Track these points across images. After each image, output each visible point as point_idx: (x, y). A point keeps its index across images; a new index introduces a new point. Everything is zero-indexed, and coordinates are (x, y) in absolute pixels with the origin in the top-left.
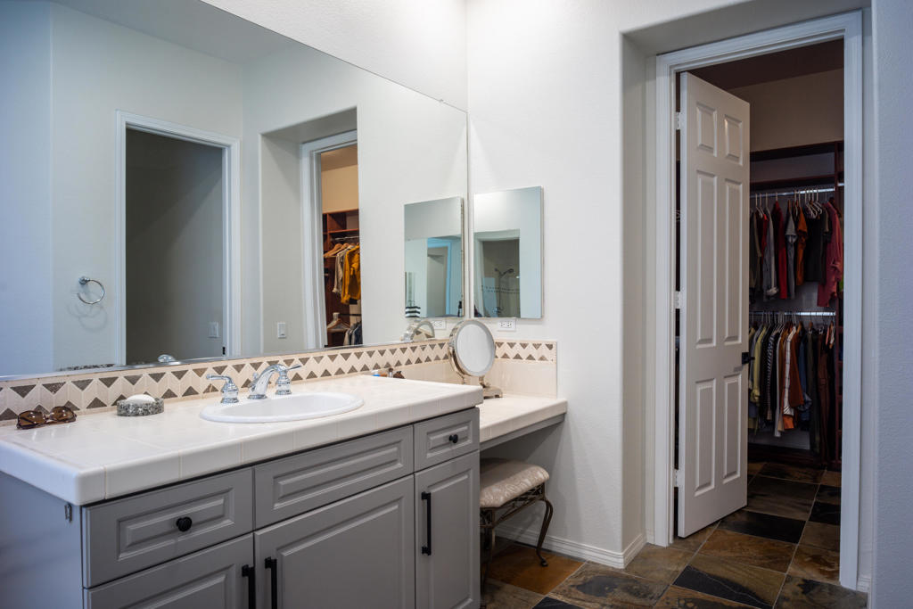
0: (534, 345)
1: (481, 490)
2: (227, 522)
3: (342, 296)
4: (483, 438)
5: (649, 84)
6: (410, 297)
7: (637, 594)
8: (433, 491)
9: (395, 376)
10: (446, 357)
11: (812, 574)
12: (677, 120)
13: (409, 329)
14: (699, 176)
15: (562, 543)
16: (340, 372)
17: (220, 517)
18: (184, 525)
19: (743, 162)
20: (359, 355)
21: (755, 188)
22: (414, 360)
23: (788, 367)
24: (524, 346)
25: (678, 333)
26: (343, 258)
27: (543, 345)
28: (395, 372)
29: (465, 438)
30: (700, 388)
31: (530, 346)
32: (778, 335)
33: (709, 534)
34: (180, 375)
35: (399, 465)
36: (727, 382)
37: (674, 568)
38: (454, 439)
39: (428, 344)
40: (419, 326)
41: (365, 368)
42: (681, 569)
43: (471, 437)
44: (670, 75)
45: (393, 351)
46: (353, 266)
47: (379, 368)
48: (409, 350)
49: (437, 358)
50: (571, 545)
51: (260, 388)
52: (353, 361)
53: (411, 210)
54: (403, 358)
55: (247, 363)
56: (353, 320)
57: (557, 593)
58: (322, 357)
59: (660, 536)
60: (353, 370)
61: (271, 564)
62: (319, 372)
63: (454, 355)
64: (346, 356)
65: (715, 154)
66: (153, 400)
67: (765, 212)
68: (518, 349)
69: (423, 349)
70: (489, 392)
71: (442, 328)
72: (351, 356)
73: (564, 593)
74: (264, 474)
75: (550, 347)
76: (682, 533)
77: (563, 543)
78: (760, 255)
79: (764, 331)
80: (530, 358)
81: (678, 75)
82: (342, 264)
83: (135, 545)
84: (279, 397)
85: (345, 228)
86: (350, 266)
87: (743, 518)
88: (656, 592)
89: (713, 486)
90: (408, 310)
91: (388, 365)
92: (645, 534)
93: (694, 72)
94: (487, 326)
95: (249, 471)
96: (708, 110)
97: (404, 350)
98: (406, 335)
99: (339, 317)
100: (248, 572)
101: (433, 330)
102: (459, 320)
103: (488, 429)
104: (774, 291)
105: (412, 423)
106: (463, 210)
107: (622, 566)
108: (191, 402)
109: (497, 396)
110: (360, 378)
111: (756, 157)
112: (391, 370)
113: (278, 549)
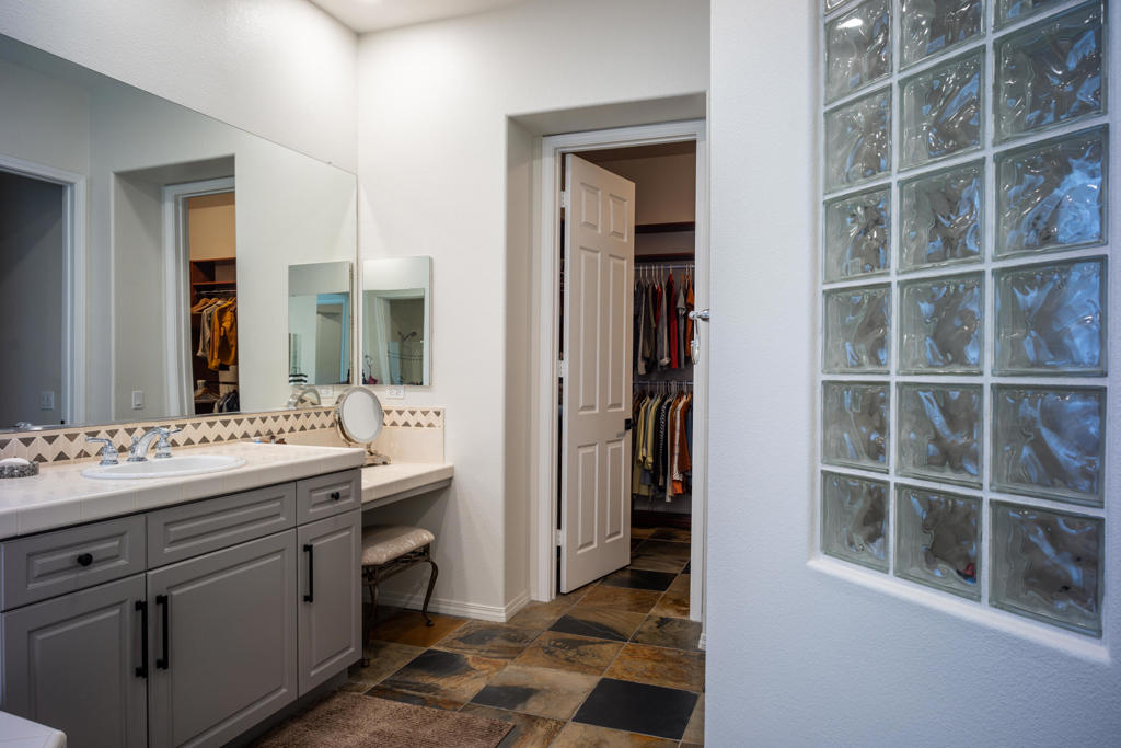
0: (423, 412)
1: (363, 549)
2: (122, 562)
3: (209, 360)
4: (365, 499)
5: (535, 162)
6: (295, 363)
7: (513, 640)
8: (315, 544)
9: (277, 442)
10: (332, 426)
11: (671, 613)
12: (561, 199)
13: (293, 396)
14: (583, 251)
15: (447, 605)
16: (219, 439)
17: (116, 557)
18: (85, 561)
19: (629, 238)
20: (239, 422)
21: (640, 260)
22: (297, 428)
23: (677, 434)
24: (413, 413)
25: (560, 403)
26: (210, 315)
27: (432, 412)
28: (277, 439)
29: (347, 497)
30: (582, 452)
31: (419, 414)
32: (670, 404)
33: (591, 589)
34: (50, 440)
35: (282, 519)
36: (611, 447)
37: (551, 618)
38: (336, 497)
39: (313, 411)
40: (305, 393)
41: (246, 436)
42: (558, 618)
43: (353, 494)
44: (555, 155)
45: (275, 419)
46: (224, 325)
47: (260, 435)
48: (292, 418)
49: (323, 426)
50: (456, 605)
51: (139, 452)
52: (233, 428)
53: (297, 273)
54: (287, 426)
55: (121, 428)
56: (224, 390)
57: (440, 645)
58: (199, 424)
59: (543, 592)
60: (233, 437)
61: (162, 600)
62: (196, 438)
63: (340, 422)
64: (225, 423)
65: (599, 231)
66: (28, 463)
67: (661, 284)
68: (406, 417)
69: (308, 417)
70: (375, 459)
71: (328, 396)
72: (230, 424)
73: (447, 645)
74: (156, 521)
75: (438, 414)
76: (564, 590)
77: (449, 604)
78: (654, 326)
79: (658, 400)
80: (419, 425)
81: (563, 156)
82: (209, 322)
83: (42, 576)
84: (158, 460)
85: (214, 280)
86: (221, 326)
87: (627, 575)
88: (531, 637)
89: (595, 545)
90: (292, 378)
91: (270, 433)
92: (529, 592)
93: (578, 154)
94: (374, 392)
95: (143, 516)
96: (592, 189)
97: (287, 417)
98: (290, 403)
99: (205, 385)
100: (141, 606)
101: (319, 398)
102: (346, 386)
103: (371, 490)
104: (666, 361)
105: (295, 481)
106: (352, 275)
107: (503, 620)
108: (62, 467)
109: (385, 463)
110: (241, 445)
111: (640, 230)
112: (273, 437)
113: (168, 588)
